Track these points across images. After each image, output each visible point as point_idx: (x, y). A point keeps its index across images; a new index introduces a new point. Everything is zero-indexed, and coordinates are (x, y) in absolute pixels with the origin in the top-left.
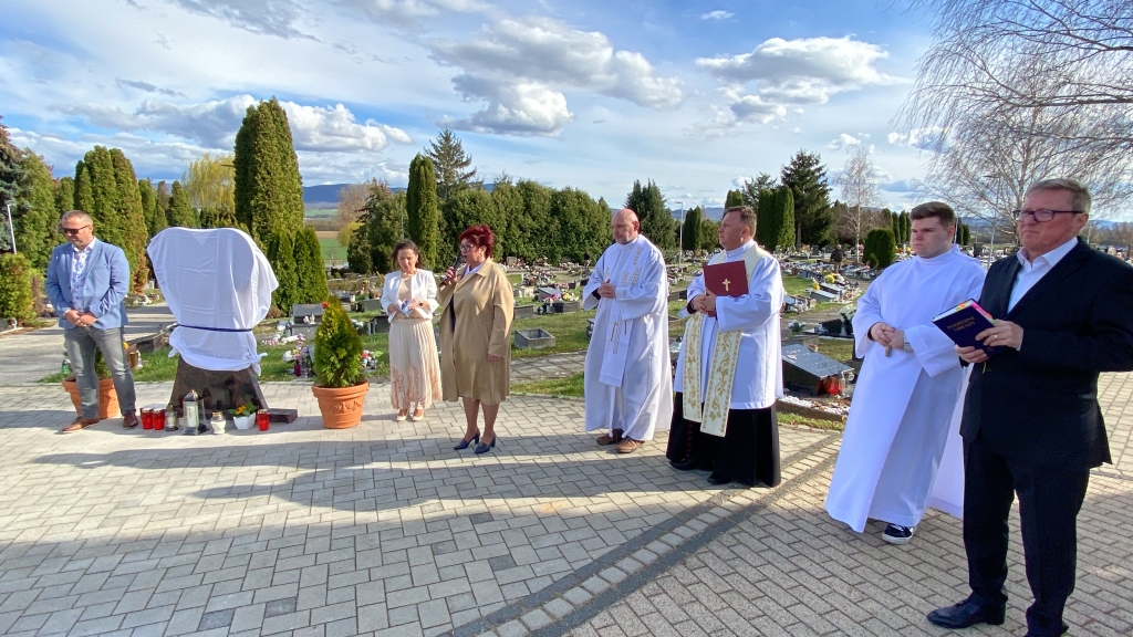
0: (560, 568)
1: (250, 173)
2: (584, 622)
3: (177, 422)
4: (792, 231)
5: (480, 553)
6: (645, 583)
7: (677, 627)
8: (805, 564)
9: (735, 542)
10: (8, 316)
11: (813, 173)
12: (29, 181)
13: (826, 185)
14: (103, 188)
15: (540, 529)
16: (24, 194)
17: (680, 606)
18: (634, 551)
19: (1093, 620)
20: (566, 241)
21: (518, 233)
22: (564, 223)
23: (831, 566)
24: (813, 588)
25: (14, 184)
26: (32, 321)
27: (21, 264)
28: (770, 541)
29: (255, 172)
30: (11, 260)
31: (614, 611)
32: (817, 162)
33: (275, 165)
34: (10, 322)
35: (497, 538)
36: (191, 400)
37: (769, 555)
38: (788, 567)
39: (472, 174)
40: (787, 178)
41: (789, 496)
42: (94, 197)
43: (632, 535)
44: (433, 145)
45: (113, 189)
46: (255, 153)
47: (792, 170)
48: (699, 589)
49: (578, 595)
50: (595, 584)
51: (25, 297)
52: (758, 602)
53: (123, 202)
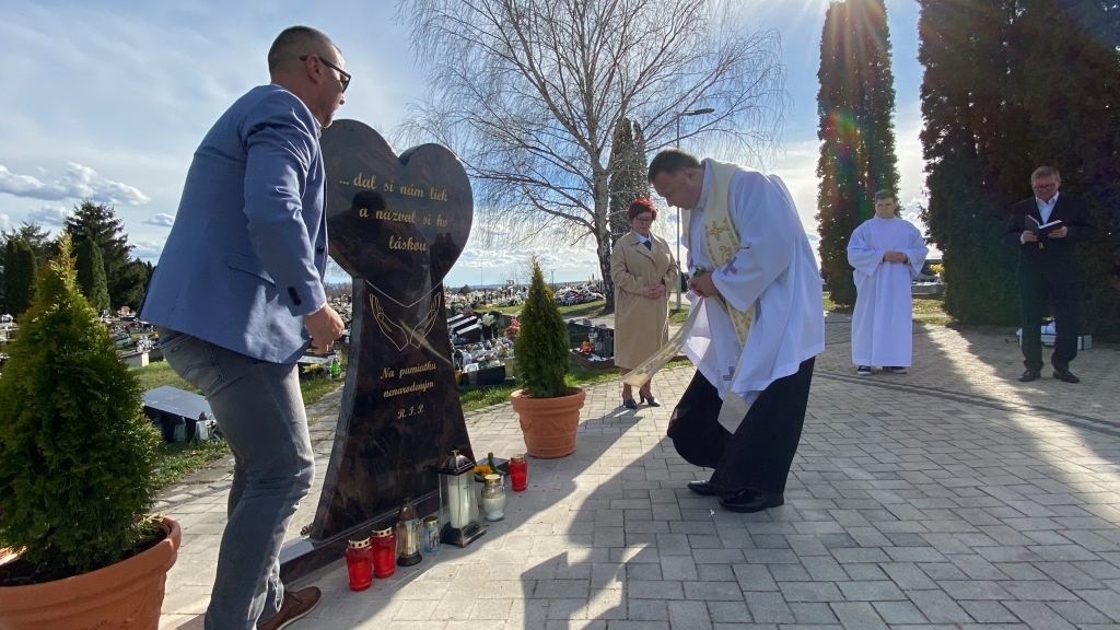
4: (105, 291)
11: (108, 227)
13: (125, 242)
32: (111, 215)
40: (73, 230)
47: (78, 221)
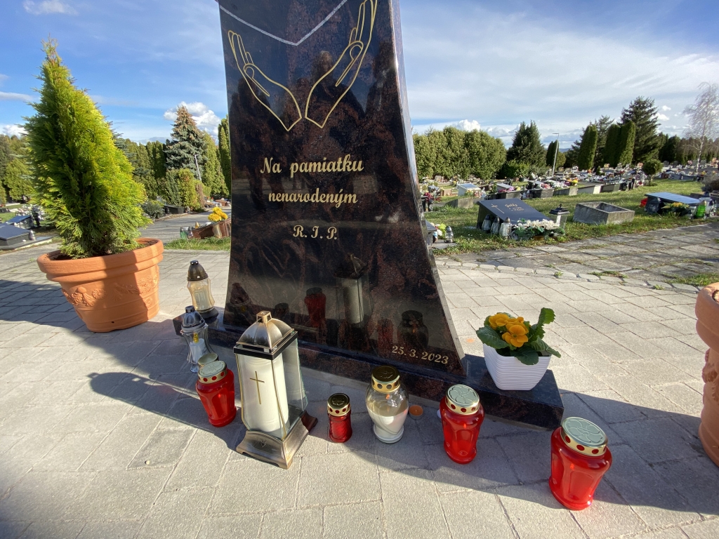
4: (631, 153)
10: (185, 206)
11: (647, 113)
20: (472, 164)
21: (443, 160)
26: (197, 208)
30: (183, 172)
34: (186, 209)
47: (630, 112)
51: (192, 194)
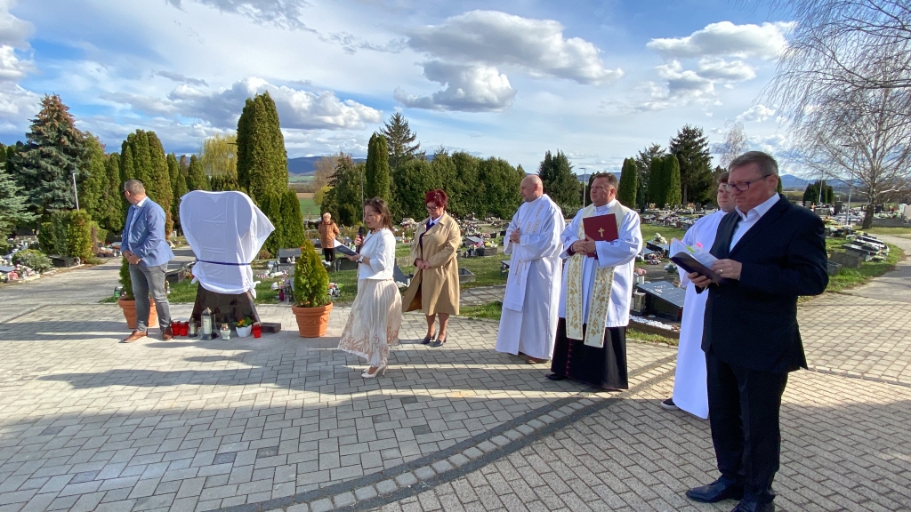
0: (462, 435)
1: (248, 149)
2: (476, 469)
3: (196, 330)
4: (678, 192)
5: (406, 423)
6: (523, 447)
7: (542, 476)
8: (644, 438)
9: (594, 422)
10: (74, 256)
11: (697, 143)
12: (88, 156)
13: (708, 154)
14: (141, 161)
15: (451, 409)
16: (86, 166)
17: (547, 463)
18: (517, 426)
19: (861, 485)
20: (490, 200)
21: (452, 194)
22: (489, 186)
23: (664, 441)
24: (647, 455)
25: (78, 158)
26: (92, 259)
27: (84, 218)
28: (621, 423)
29: (252, 149)
30: (77, 215)
31: (498, 464)
32: (700, 136)
33: (267, 143)
34: (76, 260)
35: (420, 414)
36: (207, 315)
37: (619, 433)
38: (632, 440)
39: (417, 147)
40: (674, 148)
41: (641, 393)
42: (135, 168)
43: (516, 415)
44: (387, 126)
45: (149, 162)
46: (252, 134)
47: (679, 141)
48: (562, 453)
49: (473, 453)
50: (487, 446)
51: (86, 241)
52: (605, 463)
53: (155, 172)
